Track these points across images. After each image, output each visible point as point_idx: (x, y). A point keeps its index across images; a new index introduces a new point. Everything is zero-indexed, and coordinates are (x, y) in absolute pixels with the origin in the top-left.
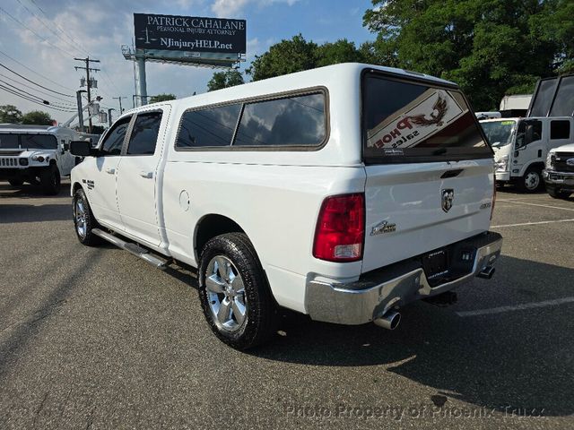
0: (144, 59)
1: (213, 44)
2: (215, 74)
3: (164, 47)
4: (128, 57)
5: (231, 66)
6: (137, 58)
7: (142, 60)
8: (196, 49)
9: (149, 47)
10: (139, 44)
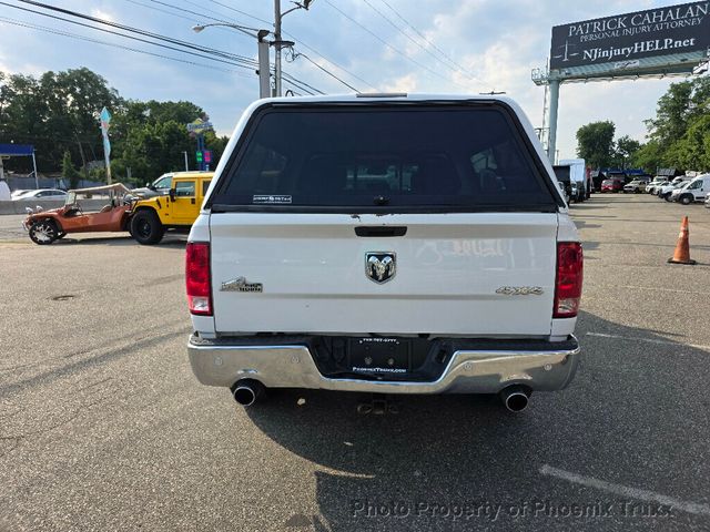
0: (560, 81)
1: (661, 44)
2: (673, 86)
3: (589, 62)
4: (538, 83)
5: (692, 70)
6: (550, 82)
7: (555, 82)
8: (633, 56)
9: (568, 65)
10: (555, 64)
